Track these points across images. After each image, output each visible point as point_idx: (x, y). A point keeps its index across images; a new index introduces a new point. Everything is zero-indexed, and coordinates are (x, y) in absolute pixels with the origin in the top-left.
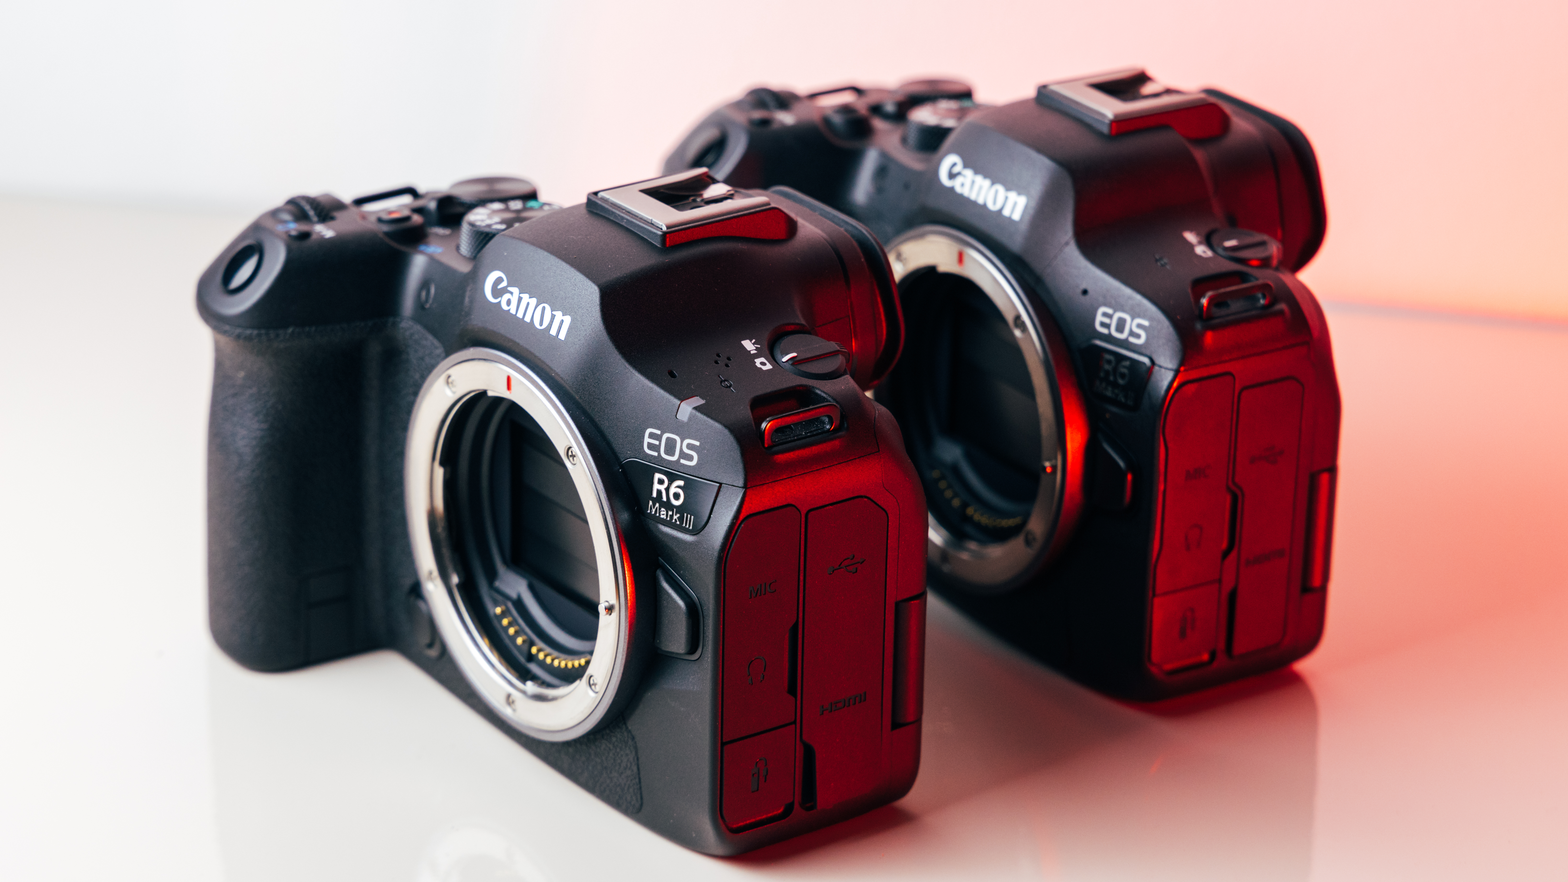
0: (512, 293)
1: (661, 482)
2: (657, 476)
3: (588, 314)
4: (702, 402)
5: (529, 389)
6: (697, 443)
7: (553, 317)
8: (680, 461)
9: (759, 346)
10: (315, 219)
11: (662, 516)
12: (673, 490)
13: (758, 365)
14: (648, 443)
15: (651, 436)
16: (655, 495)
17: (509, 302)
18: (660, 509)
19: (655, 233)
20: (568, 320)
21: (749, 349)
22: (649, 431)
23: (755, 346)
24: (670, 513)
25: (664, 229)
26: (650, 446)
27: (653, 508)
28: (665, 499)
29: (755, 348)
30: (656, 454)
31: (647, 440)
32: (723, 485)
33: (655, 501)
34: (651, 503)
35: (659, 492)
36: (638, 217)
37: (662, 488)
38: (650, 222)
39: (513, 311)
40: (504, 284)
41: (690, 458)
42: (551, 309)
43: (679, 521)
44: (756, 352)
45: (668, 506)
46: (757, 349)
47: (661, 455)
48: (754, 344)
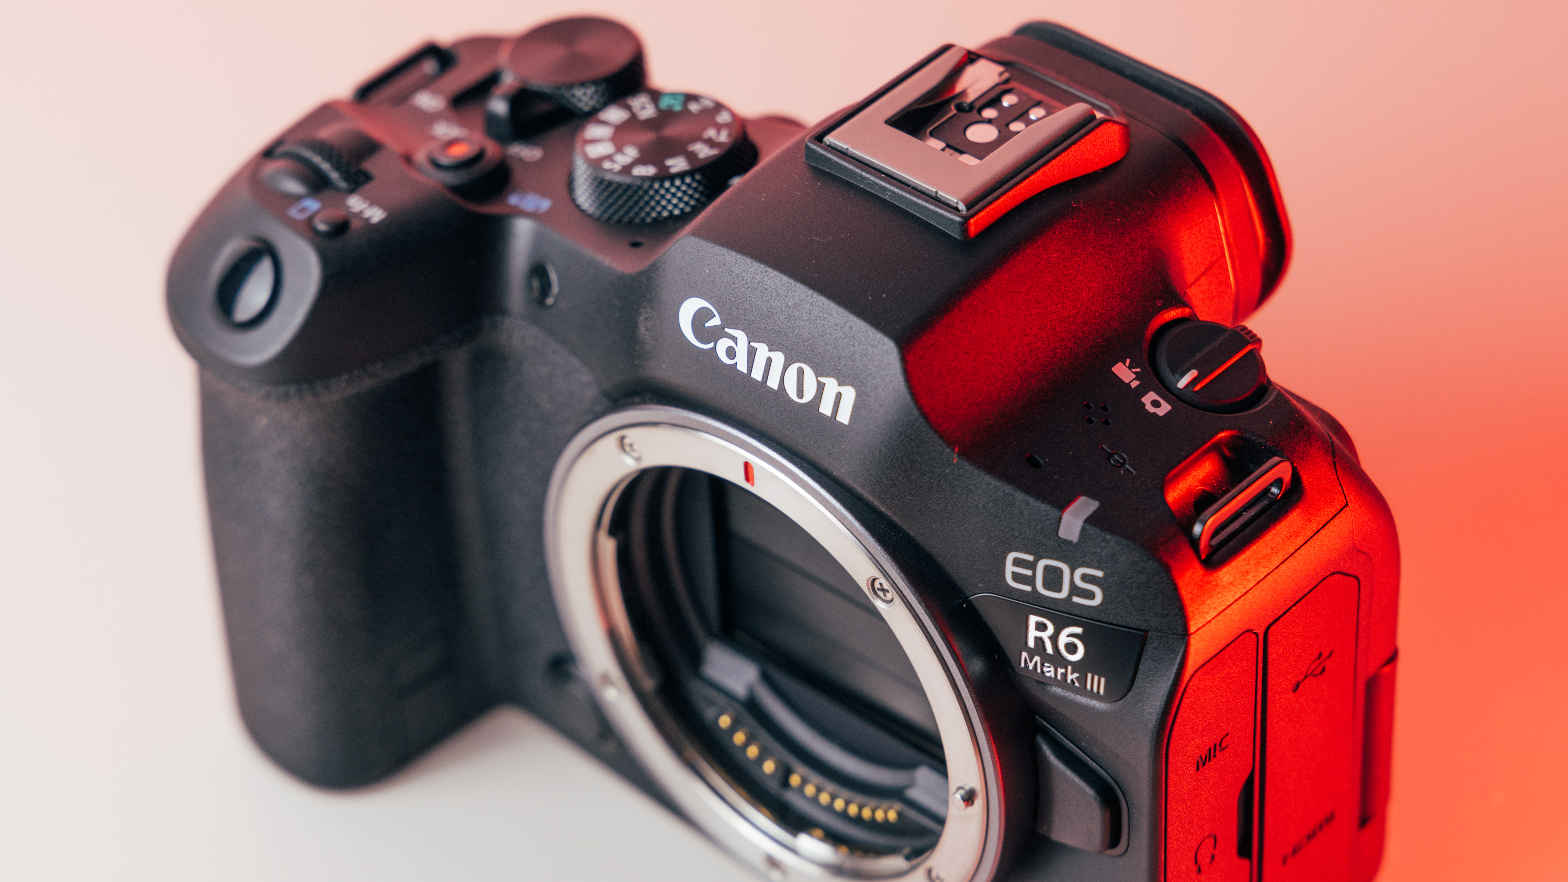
0: (735, 339)
1: (1041, 627)
2: (1033, 619)
3: (885, 386)
4: (1094, 505)
5: (789, 488)
6: (1099, 574)
7: (821, 387)
8: (1071, 599)
9: (1139, 370)
10: (343, 185)
11: (1048, 674)
12: (1063, 640)
13: (1150, 409)
14: (1013, 573)
15: (1017, 562)
16: (1031, 643)
17: (731, 353)
18: (1042, 665)
19: (950, 219)
20: (849, 394)
21: (1127, 381)
22: (1011, 556)
23: (1133, 370)
24: (1061, 671)
25: (962, 207)
26: (1016, 577)
27: (1028, 662)
28: (1050, 650)
29: (1134, 376)
30: (1028, 588)
31: (1010, 569)
32: (1150, 633)
33: (1032, 653)
34: (1024, 655)
35: (1039, 641)
36: (909, 186)
37: (1045, 635)
38: (934, 194)
39: (742, 367)
40: (716, 321)
41: (1091, 595)
42: (816, 374)
43: (1078, 682)
44: (1139, 382)
45: (1058, 660)
46: (1138, 376)
47: (1037, 591)
48: (1130, 368)
